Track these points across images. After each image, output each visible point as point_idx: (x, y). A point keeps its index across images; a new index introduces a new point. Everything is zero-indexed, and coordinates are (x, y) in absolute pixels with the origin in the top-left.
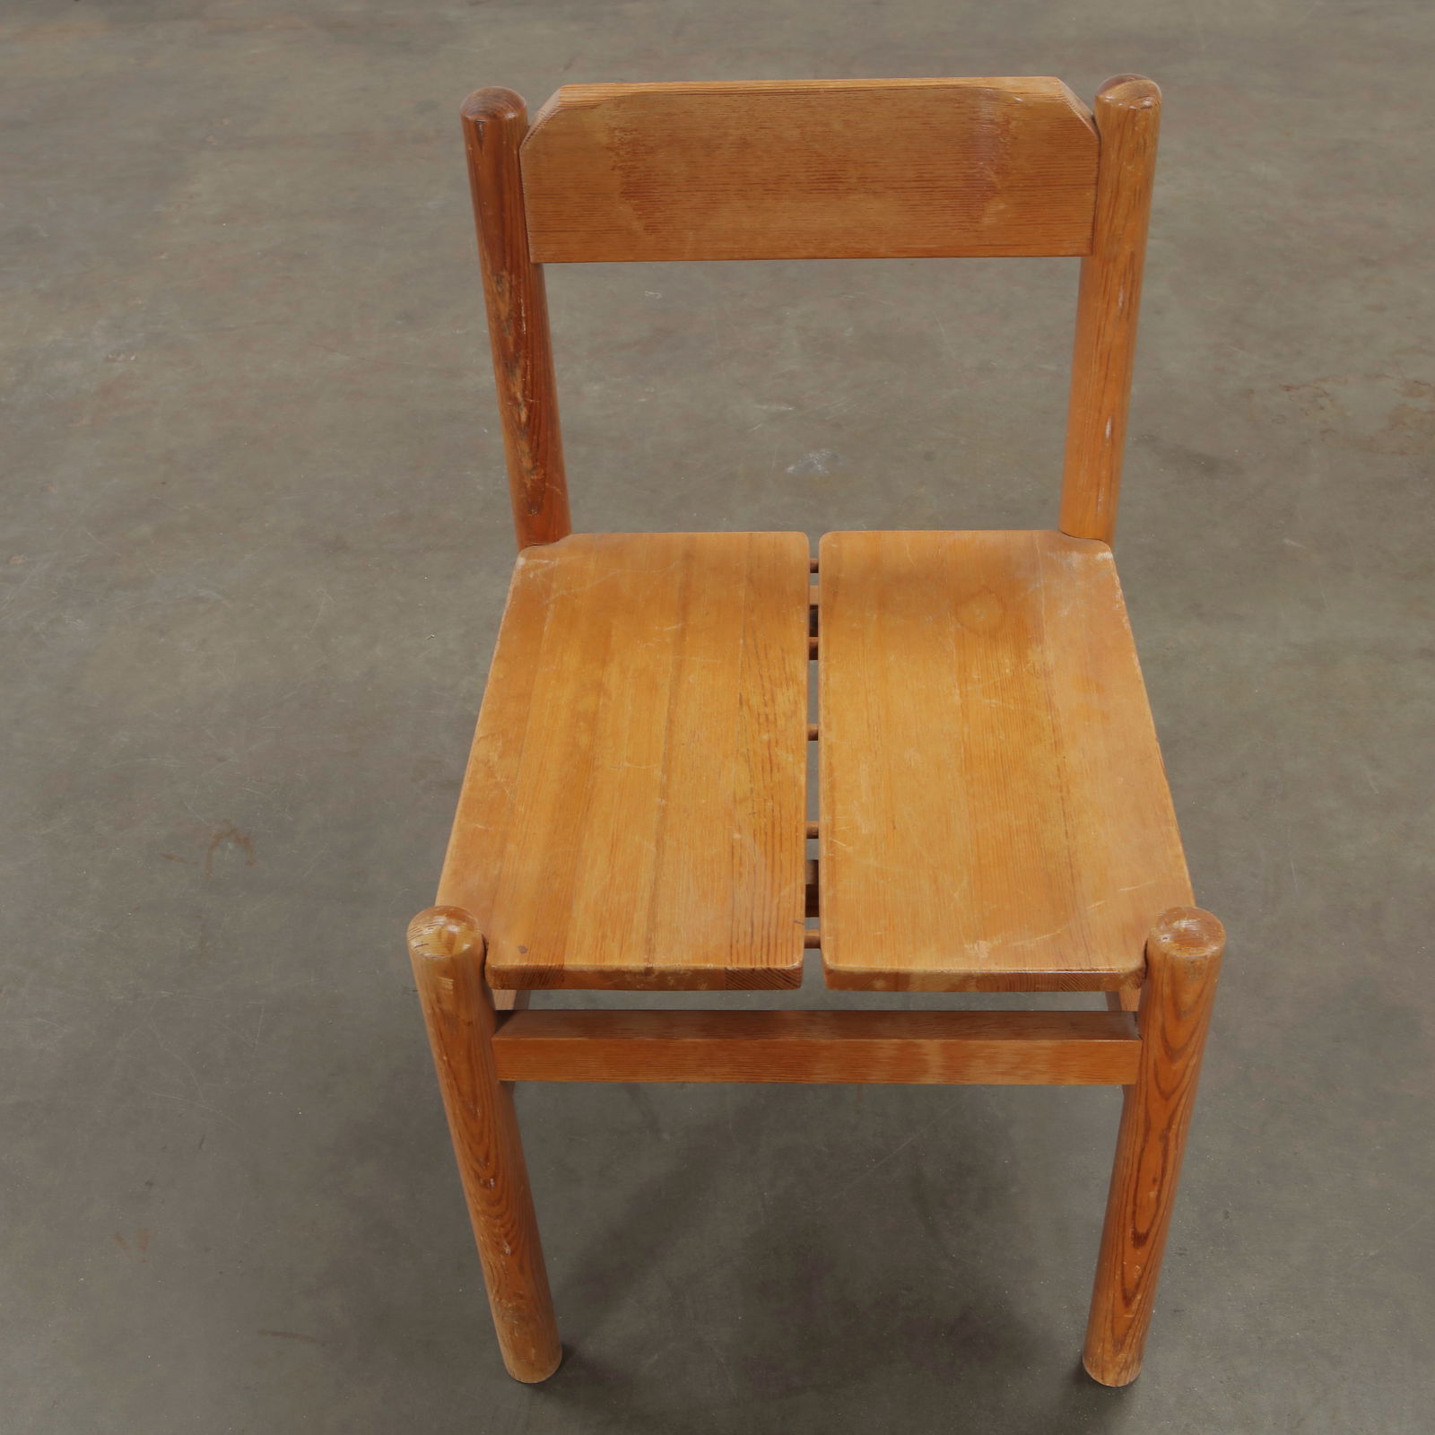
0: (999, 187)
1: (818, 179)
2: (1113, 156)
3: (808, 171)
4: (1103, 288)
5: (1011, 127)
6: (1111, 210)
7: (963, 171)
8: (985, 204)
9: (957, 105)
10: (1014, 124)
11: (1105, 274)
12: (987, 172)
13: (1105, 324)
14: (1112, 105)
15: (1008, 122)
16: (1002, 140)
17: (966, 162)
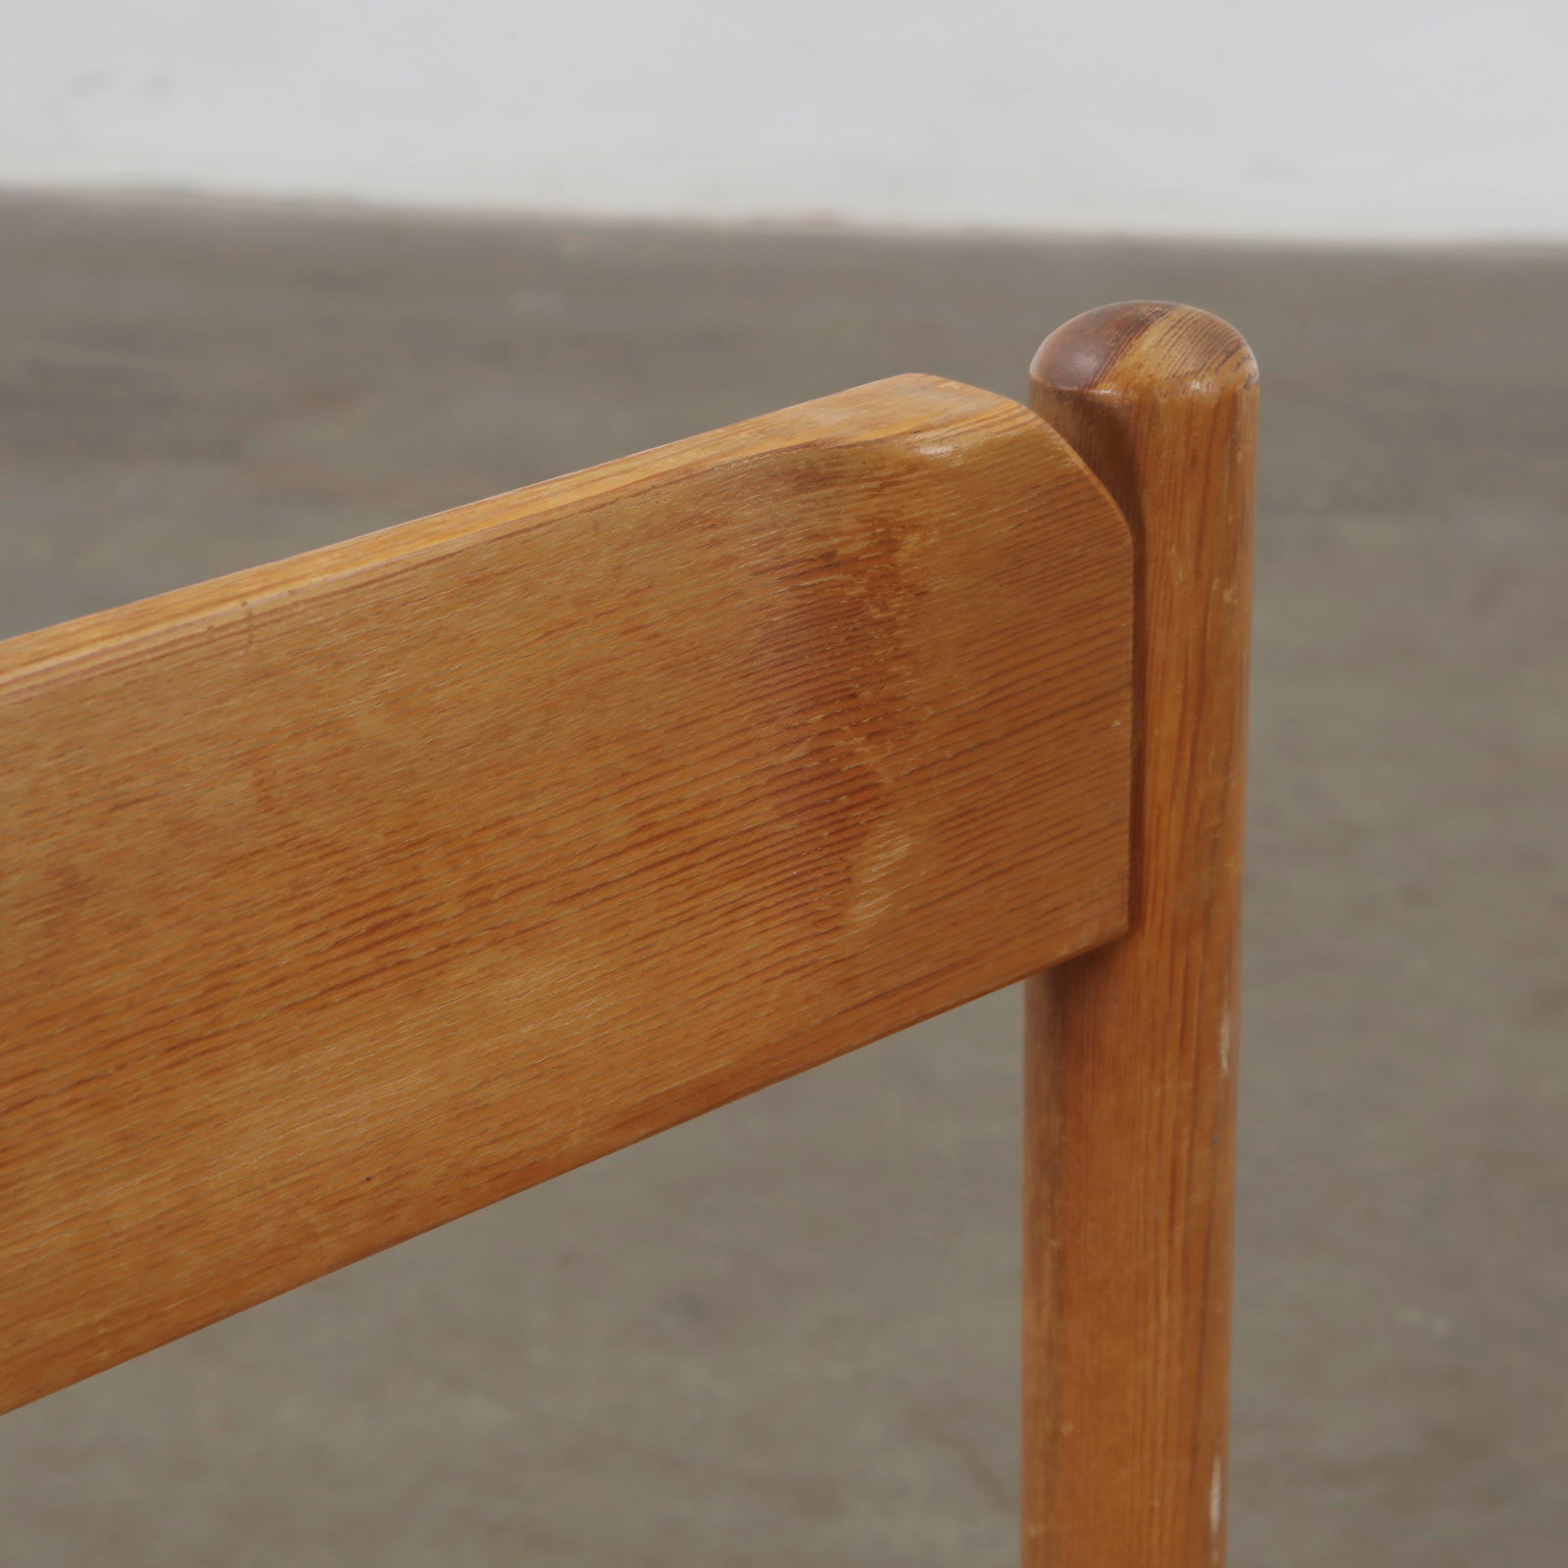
0: (887, 780)
1: (338, 944)
2: (1181, 573)
3: (300, 927)
4: (1178, 1025)
5: (901, 556)
6: (1188, 753)
7: (763, 763)
8: (851, 857)
9: (710, 535)
10: (911, 542)
11: (1180, 974)
12: (839, 743)
13: (1191, 1149)
14: (1163, 401)
15: (889, 545)
16: (877, 614)
17: (766, 730)
